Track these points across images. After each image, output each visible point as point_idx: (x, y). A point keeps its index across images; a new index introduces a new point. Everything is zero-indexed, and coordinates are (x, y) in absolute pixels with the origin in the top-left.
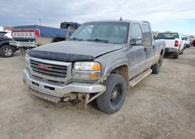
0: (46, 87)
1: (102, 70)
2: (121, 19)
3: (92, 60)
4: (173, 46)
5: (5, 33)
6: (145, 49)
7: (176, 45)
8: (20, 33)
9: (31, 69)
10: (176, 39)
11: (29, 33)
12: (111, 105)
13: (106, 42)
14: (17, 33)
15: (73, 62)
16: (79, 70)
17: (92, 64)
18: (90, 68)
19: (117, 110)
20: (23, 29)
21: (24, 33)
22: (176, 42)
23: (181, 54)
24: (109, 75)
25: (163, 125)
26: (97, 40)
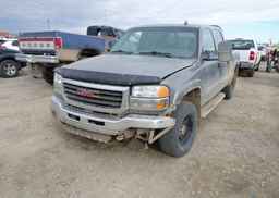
0: (90, 121)
1: (170, 96)
2: (186, 23)
3: (158, 83)
4: (247, 60)
5: (3, 41)
6: (219, 66)
7: (251, 58)
8: (32, 43)
9: (65, 96)
10: (252, 50)
11: (45, 43)
12: (179, 145)
13: (168, 56)
14: (26, 43)
15: (131, 86)
16: (140, 96)
17: (158, 88)
18: (156, 94)
19: (186, 152)
20: (36, 36)
21: (38, 43)
22: (252, 53)
23: (257, 70)
24: (179, 103)
25: (253, 171)
26: (154, 54)
